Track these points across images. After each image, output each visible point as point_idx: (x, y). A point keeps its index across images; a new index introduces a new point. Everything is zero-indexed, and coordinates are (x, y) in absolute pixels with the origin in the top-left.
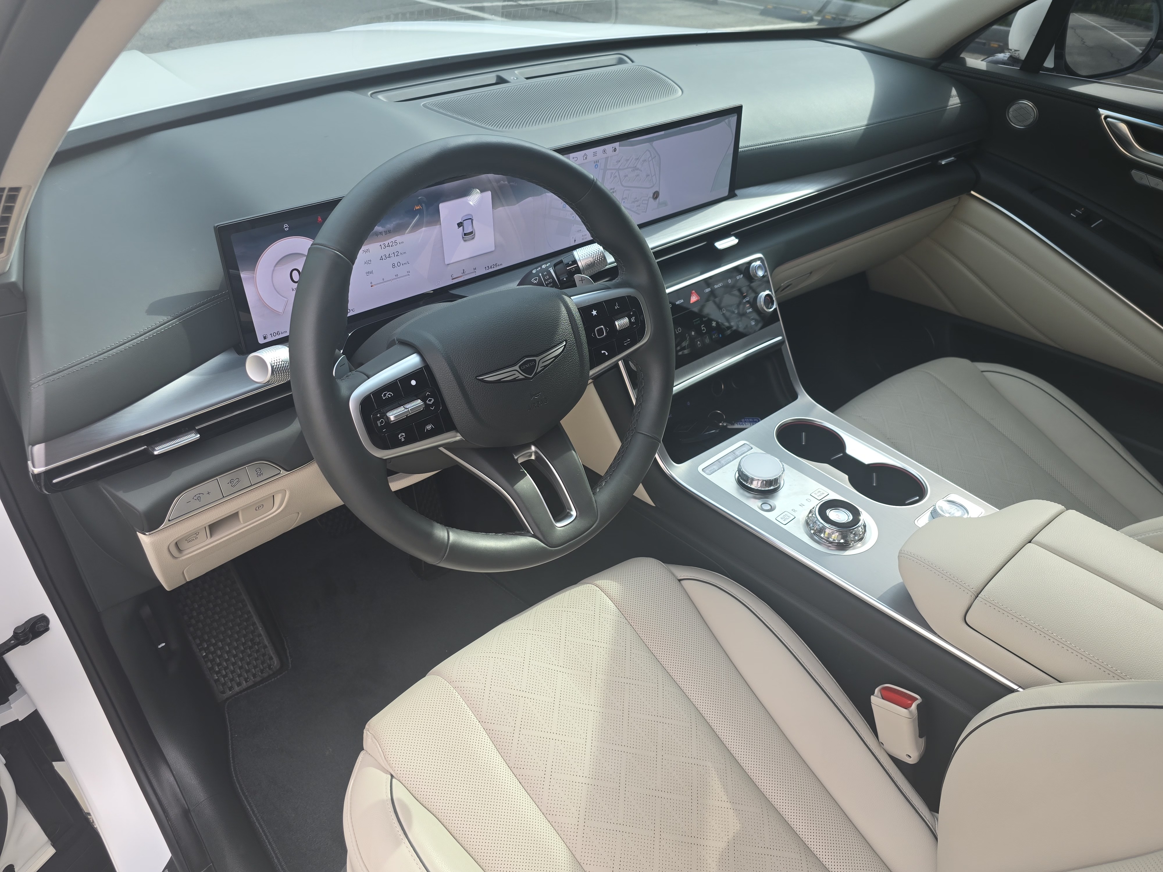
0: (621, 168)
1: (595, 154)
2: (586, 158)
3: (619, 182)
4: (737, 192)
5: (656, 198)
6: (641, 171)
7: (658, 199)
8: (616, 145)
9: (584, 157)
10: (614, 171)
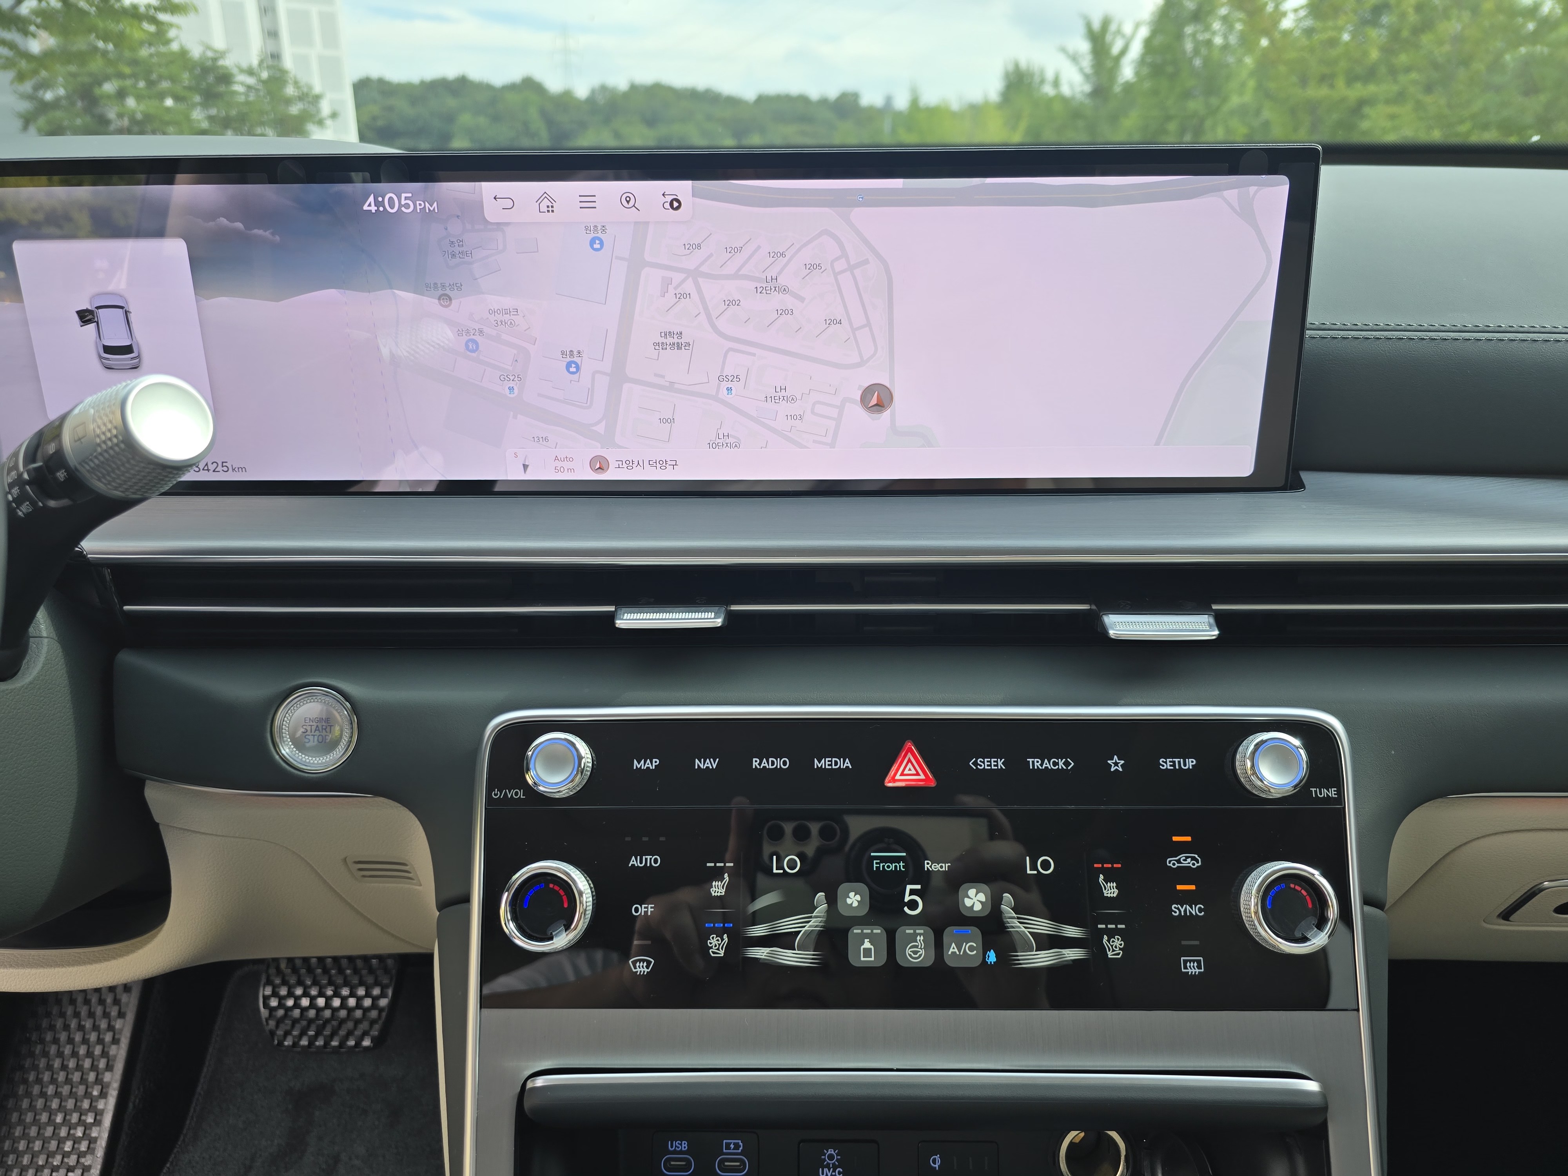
0: (704, 269)
1: (588, 203)
2: (550, 209)
3: (703, 317)
4: (1306, 477)
5: (880, 406)
6: (802, 299)
7: (887, 414)
8: (682, 188)
9: (539, 201)
10: (677, 277)
